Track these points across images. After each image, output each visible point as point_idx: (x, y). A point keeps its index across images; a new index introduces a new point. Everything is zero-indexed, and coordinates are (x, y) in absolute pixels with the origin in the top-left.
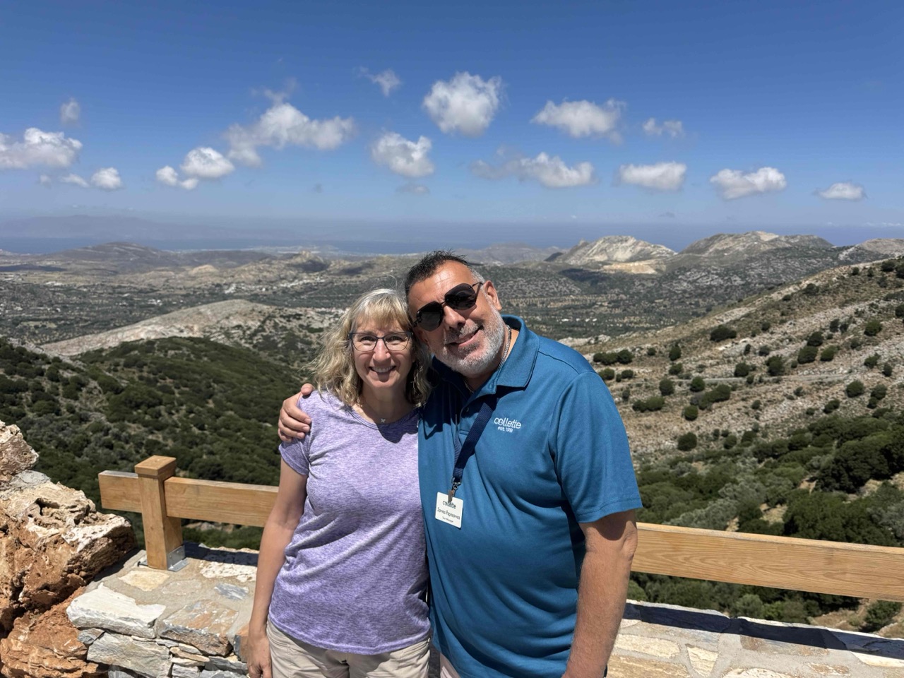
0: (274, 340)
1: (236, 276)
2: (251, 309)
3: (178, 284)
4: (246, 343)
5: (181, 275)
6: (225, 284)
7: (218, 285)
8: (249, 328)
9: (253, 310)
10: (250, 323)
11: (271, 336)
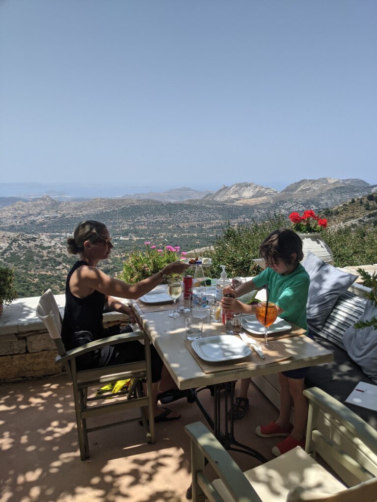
2: (2, 235)
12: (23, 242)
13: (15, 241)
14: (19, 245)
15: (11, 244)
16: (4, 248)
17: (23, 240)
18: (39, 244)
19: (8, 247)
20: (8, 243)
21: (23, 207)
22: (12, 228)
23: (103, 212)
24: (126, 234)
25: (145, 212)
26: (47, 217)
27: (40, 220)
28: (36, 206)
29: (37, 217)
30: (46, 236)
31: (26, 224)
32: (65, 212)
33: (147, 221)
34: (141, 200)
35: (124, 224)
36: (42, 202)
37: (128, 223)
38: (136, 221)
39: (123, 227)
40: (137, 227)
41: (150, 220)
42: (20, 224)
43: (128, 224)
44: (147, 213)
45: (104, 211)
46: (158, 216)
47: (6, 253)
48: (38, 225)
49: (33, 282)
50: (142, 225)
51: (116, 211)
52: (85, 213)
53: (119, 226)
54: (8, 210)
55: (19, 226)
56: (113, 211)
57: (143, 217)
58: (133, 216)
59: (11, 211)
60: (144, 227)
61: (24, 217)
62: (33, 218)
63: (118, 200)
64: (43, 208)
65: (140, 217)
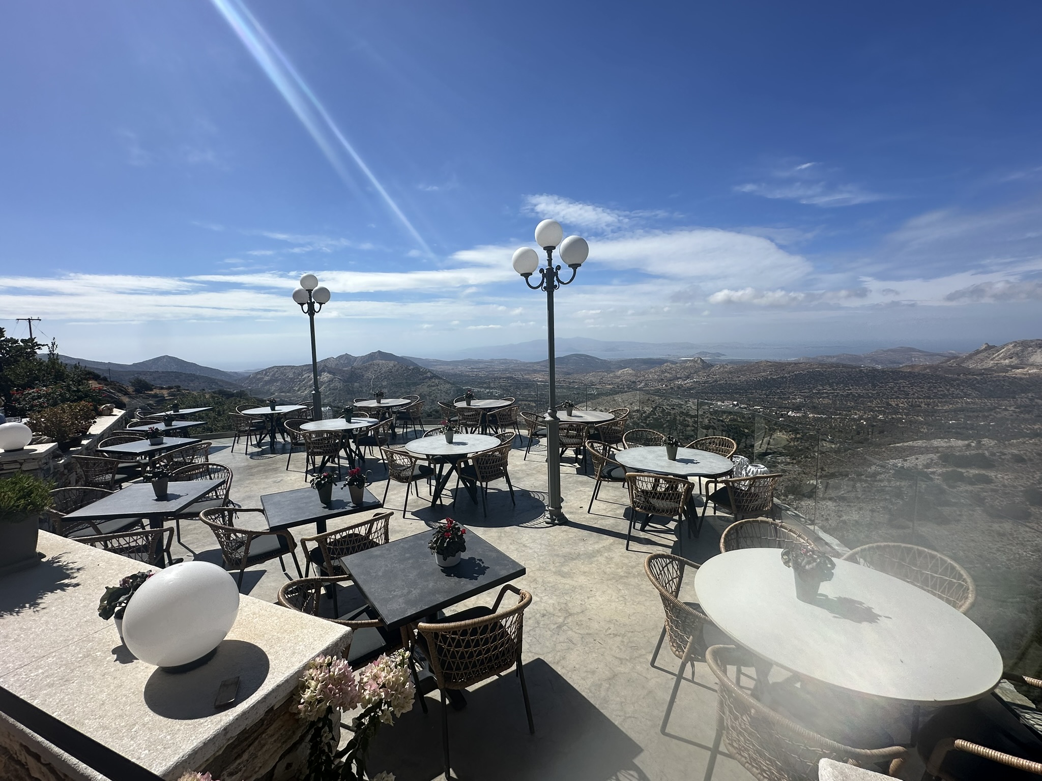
0: (661, 422)
1: (646, 376)
2: (647, 398)
3: (609, 381)
4: (641, 422)
5: (611, 375)
6: (639, 381)
7: (634, 382)
8: (645, 412)
9: (649, 399)
10: (646, 409)
11: (659, 419)
12: (668, 407)
13: (659, 406)
14: (663, 410)
15: (655, 408)
16: (648, 412)
17: (668, 405)
18: (685, 411)
19: (652, 411)
20: (652, 407)
21: (671, 369)
22: (657, 392)
23: (767, 379)
24: (797, 408)
25: (831, 381)
26: (697, 382)
27: (688, 385)
28: (685, 368)
29: (685, 380)
30: (693, 403)
31: (672, 388)
32: (718, 376)
33: (832, 393)
34: (825, 364)
35: (795, 395)
36: (692, 364)
37: (802, 394)
38: (814, 391)
39: (795, 399)
40: (816, 401)
41: (838, 391)
42: (666, 388)
43: (801, 396)
44: (833, 382)
45: (769, 377)
46: (851, 387)
47: (649, 417)
48: (685, 390)
50: (824, 398)
51: (785, 377)
52: (743, 378)
53: (789, 397)
54: (655, 372)
55: (664, 390)
56: (782, 378)
57: (827, 387)
58: (811, 386)
59: (658, 374)
60: (826, 401)
61: (671, 380)
62: (680, 382)
63: (789, 364)
64: (693, 371)
65: (821, 388)
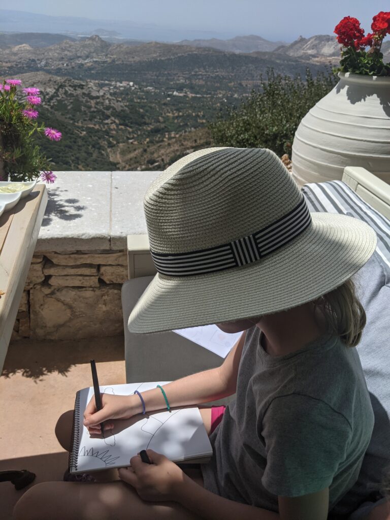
0: (65, 104)
1: (46, 54)
2: (48, 79)
4: (46, 104)
6: (38, 60)
7: (33, 60)
8: (48, 94)
9: (50, 80)
10: (48, 90)
11: (63, 101)
12: (70, 88)
13: (62, 86)
14: (66, 92)
15: (57, 90)
16: (51, 94)
17: (70, 86)
18: (87, 92)
19: (55, 93)
20: (55, 88)
21: (70, 46)
22: (58, 72)
23: (157, 60)
24: (180, 89)
25: (204, 64)
26: (96, 61)
27: (88, 65)
28: (84, 46)
29: (85, 60)
30: (94, 84)
31: (73, 68)
32: (115, 56)
33: (205, 75)
34: (200, 48)
35: (179, 76)
36: (90, 42)
37: (184, 76)
38: (193, 73)
39: (179, 80)
40: (194, 82)
41: (209, 73)
42: (67, 67)
44: (206, 65)
46: (218, 70)
47: (52, 99)
48: (86, 70)
49: (80, 135)
50: (199, 79)
51: (171, 59)
52: (137, 59)
53: (174, 79)
54: (55, 50)
55: (66, 69)
56: (169, 59)
57: (202, 69)
58: (190, 68)
59: (58, 51)
60: (202, 82)
61: (71, 59)
62: (80, 61)
63: (174, 46)
64: (92, 50)
65: (197, 70)
